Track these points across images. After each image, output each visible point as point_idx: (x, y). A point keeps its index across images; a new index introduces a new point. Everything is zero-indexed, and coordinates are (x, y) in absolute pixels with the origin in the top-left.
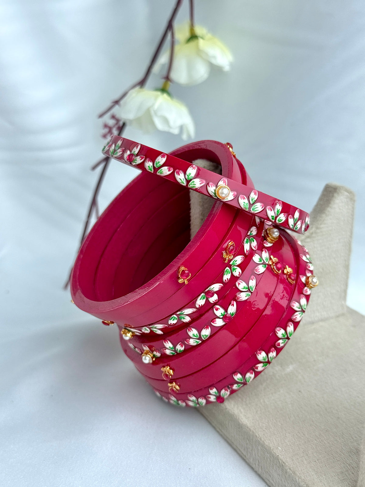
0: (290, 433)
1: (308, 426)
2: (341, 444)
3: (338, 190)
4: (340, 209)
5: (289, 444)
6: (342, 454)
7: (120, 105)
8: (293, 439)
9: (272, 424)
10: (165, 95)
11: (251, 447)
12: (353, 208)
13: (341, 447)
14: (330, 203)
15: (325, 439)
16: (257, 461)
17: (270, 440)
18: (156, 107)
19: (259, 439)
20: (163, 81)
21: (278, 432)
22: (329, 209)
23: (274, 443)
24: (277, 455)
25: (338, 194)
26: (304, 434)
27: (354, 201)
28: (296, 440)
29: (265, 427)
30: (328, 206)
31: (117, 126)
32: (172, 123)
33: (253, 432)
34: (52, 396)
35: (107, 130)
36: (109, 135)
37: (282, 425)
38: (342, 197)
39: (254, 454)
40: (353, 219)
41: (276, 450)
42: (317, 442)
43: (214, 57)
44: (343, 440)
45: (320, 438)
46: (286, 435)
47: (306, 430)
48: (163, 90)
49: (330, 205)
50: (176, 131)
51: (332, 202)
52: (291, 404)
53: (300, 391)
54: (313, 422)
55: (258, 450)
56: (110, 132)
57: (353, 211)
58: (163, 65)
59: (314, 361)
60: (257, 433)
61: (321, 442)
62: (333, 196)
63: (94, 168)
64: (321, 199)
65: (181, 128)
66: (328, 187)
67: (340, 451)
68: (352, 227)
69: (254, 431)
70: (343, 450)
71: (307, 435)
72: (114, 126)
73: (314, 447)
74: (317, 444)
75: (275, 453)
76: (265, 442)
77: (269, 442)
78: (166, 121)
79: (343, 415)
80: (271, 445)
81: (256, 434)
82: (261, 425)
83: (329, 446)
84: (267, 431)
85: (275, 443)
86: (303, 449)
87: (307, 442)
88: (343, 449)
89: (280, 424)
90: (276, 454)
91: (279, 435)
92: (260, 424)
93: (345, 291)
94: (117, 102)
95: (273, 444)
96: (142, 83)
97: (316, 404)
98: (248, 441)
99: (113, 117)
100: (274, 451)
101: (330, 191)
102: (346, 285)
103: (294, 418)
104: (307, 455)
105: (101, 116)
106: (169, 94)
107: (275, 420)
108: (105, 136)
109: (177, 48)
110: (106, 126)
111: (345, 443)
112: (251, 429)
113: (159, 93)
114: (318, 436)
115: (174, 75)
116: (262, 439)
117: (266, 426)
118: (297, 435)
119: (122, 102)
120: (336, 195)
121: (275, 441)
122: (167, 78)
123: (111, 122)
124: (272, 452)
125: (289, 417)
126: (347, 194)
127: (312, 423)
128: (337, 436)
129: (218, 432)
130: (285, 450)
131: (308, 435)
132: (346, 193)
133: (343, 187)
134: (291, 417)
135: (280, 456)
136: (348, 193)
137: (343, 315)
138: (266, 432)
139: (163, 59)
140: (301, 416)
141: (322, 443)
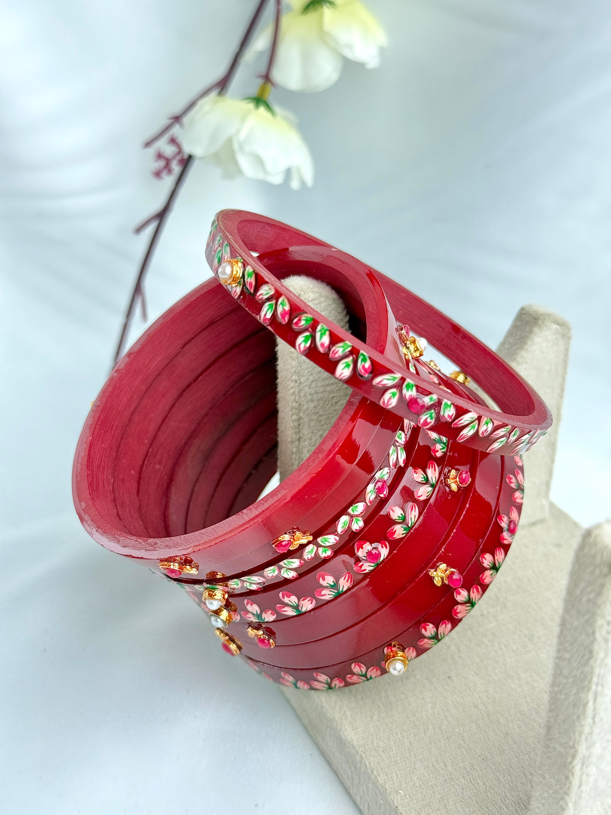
0: (422, 762)
1: (454, 748)
2: (505, 788)
3: (540, 322)
4: (543, 352)
5: (417, 785)
6: (504, 807)
7: (182, 126)
8: (426, 774)
9: (394, 743)
10: (262, 109)
11: (358, 780)
12: (567, 350)
13: (505, 793)
14: (525, 343)
15: (478, 776)
16: (367, 803)
17: (387, 775)
18: (242, 136)
19: (370, 772)
20: (260, 81)
21: (403, 760)
22: (523, 353)
23: (393, 781)
24: (396, 804)
25: (540, 328)
26: (445, 765)
27: (569, 338)
28: (432, 775)
29: (383, 747)
30: (521, 348)
31: (178, 158)
32: (269, 167)
33: (361, 757)
34: (46, 650)
35: (162, 163)
36: (165, 172)
37: (411, 744)
38: (547, 333)
39: (361, 791)
40: (565, 368)
41: (395, 796)
42: (466, 781)
43: (350, 47)
44: (509, 778)
45: (472, 774)
46: (415, 765)
47: (449, 756)
48: (259, 100)
49: (526, 347)
50: (277, 179)
51: (529, 342)
52: (432, 703)
53: (449, 677)
54: (463, 740)
55: (368, 787)
56: (167, 167)
57: (566, 355)
58: (260, 53)
59: (482, 615)
60: (368, 760)
61: (471, 782)
62: (531, 331)
63: (139, 230)
64: (510, 333)
65: (288, 173)
66: (525, 314)
67: (502, 802)
68: (564, 380)
69: (363, 755)
70: (506, 799)
71: (450, 768)
72: (174, 157)
73: (459, 793)
74: (465, 785)
75: (392, 800)
76: (378, 777)
77: (386, 777)
78: (259, 161)
79: (516, 727)
80: (388, 784)
81: (366, 761)
82: (375, 744)
83: (485, 790)
84: (384, 756)
85: (395, 781)
86: (440, 794)
87: (448, 781)
88: (506, 797)
89: (408, 744)
90: (393, 803)
91: (403, 766)
92: (375, 741)
93: (548, 484)
94: (177, 119)
95: (391, 783)
96: (222, 85)
97: (474, 703)
98: (353, 769)
99: (173, 141)
100: (392, 797)
101: (527, 322)
102: (550, 473)
103: (432, 731)
104: (446, 807)
105: (148, 144)
106: (268, 107)
107: (401, 734)
108: (158, 174)
109: (285, 20)
110: (160, 156)
111: (511, 785)
112: (358, 751)
113: (251, 106)
114: (469, 769)
115: (278, 75)
116: (375, 773)
117: (384, 745)
118: (433, 766)
119: (186, 120)
120: (536, 329)
121: (395, 777)
122: (267, 78)
123: (169, 150)
124: (389, 797)
125: (424, 730)
126: (558, 327)
127: (462, 742)
128: (499, 771)
129: (310, 736)
130: (410, 797)
131: (451, 766)
132: (555, 326)
133: (549, 315)
134: (427, 728)
135: (400, 807)
136: (558, 324)
137: (542, 521)
138: (383, 758)
139: (260, 42)
140: (445, 727)
141: (473, 783)
